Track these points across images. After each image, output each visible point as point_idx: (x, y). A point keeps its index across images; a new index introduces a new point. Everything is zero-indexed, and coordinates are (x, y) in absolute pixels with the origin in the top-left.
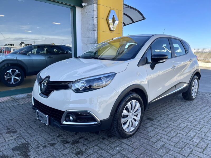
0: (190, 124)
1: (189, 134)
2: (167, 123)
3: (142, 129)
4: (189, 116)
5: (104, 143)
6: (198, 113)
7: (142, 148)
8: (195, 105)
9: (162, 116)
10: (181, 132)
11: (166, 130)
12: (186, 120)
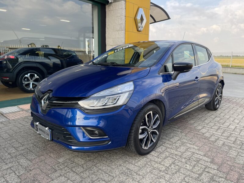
0: (238, 126)
1: (241, 134)
2: (216, 125)
3: (196, 131)
4: (234, 119)
5: (167, 143)
6: (240, 116)
7: (206, 146)
8: (233, 109)
9: (208, 119)
10: (233, 132)
11: (219, 131)
12: (233, 122)
